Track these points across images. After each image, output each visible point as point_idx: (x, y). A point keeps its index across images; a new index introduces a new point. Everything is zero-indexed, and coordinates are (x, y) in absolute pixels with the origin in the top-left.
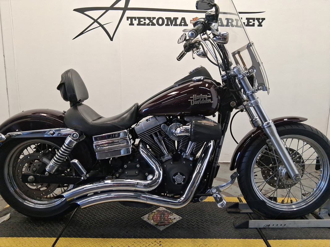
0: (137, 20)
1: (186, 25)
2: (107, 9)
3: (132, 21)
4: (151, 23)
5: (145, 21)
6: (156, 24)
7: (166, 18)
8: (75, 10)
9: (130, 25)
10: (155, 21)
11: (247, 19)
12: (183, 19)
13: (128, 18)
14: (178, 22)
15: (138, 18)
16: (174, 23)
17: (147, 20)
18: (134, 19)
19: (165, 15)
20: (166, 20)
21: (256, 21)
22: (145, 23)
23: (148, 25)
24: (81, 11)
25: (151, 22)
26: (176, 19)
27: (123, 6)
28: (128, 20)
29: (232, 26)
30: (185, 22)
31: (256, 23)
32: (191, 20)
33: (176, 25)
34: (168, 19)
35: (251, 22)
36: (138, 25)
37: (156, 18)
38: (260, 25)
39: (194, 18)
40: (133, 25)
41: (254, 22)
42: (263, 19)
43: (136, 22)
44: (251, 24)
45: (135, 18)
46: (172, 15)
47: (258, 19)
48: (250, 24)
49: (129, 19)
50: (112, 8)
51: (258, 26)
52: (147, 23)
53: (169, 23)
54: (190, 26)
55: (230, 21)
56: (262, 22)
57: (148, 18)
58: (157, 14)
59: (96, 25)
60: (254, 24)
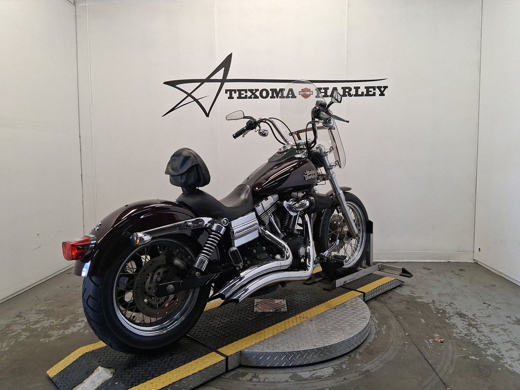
0: (237, 92)
1: (294, 97)
2: (202, 82)
3: (231, 94)
4: (253, 96)
5: (246, 94)
6: (260, 97)
7: (271, 90)
8: (165, 83)
9: (229, 98)
10: (258, 94)
11: (366, 87)
12: (291, 90)
13: (226, 91)
14: (285, 94)
15: (238, 90)
16: (280, 95)
17: (248, 92)
18: (233, 92)
19: (269, 86)
20: (270, 92)
21: (377, 89)
22: (246, 96)
23: (250, 97)
24: (173, 84)
25: (254, 94)
26: (282, 90)
27: (221, 78)
28: (226, 93)
29: (350, 95)
30: (293, 93)
31: (378, 92)
32: (299, 92)
33: (282, 97)
34: (273, 90)
35: (371, 91)
36: (238, 98)
37: (260, 91)
38: (382, 94)
39: (303, 90)
40: (233, 98)
41: (374, 91)
42: (386, 87)
43: (235, 95)
44: (372, 93)
45: (235, 91)
46: (278, 86)
47: (379, 88)
48: (370, 93)
49: (228, 92)
50: (208, 80)
51: (380, 95)
52: (248, 96)
53: (275, 95)
54: (299, 97)
55: (347, 90)
56: (384, 90)
57: (249, 90)
58: (260, 86)
59: (189, 99)
60: (374, 93)
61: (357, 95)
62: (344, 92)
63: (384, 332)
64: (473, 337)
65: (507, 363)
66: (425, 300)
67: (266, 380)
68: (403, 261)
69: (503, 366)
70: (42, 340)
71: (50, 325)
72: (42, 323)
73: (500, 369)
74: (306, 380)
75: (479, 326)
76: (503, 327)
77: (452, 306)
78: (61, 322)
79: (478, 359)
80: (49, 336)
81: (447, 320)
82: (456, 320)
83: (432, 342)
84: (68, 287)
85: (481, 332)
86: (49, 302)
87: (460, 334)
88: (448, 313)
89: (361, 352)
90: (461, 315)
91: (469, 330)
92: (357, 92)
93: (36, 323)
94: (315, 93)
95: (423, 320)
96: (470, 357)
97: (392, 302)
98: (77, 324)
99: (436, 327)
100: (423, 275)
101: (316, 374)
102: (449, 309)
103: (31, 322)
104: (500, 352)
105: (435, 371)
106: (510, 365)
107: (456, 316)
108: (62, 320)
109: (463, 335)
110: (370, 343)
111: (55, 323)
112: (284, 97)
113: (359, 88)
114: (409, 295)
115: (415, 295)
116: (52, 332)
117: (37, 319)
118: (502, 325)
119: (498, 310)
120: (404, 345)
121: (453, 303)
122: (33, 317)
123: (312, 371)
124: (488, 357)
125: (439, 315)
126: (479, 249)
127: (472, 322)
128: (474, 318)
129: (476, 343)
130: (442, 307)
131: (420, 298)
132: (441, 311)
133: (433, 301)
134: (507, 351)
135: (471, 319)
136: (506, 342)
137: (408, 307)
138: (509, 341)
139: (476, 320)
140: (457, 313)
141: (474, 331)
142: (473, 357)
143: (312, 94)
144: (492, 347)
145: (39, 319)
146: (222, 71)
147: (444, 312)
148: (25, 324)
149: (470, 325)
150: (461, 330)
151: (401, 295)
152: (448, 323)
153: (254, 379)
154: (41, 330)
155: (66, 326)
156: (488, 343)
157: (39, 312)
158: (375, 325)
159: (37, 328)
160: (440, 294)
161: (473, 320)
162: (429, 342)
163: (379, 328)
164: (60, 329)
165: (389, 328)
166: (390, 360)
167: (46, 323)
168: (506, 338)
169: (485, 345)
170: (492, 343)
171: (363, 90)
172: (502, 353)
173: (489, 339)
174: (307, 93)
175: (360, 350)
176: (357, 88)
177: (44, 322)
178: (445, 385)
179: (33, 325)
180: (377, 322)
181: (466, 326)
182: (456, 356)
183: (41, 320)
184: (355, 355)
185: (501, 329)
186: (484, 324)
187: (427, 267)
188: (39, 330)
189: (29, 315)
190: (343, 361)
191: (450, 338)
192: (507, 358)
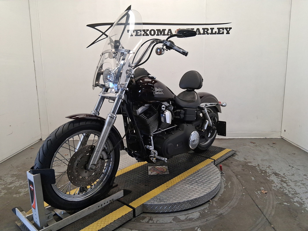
0: (135, 32)
2: (111, 24)
3: (131, 33)
4: (145, 34)
5: (141, 33)
6: (150, 35)
7: (157, 30)
8: (87, 26)
10: (148, 32)
11: (218, 28)
12: (170, 30)
13: (128, 31)
15: (136, 30)
16: (163, 34)
19: (156, 27)
21: (225, 30)
22: (141, 34)
23: (144, 35)
24: (93, 26)
26: (164, 30)
27: (125, 22)
29: (208, 34)
30: (171, 32)
31: (225, 31)
32: (175, 31)
34: (158, 30)
36: (136, 35)
37: (149, 30)
38: (228, 33)
39: (178, 29)
40: (132, 36)
42: (230, 28)
44: (221, 32)
47: (226, 29)
48: (220, 32)
51: (227, 33)
52: (142, 34)
53: (159, 34)
55: (206, 30)
56: (229, 30)
57: (143, 30)
58: (150, 27)
59: (104, 36)
60: (223, 32)
61: (212, 33)
62: (204, 31)
63: (230, 187)
64: (285, 190)
66: (253, 164)
67: (158, 222)
68: (238, 138)
69: (305, 210)
70: (14, 196)
71: (20, 185)
72: (15, 183)
73: (303, 211)
74: (183, 221)
75: (287, 182)
76: (302, 182)
77: (270, 168)
78: (27, 183)
79: (289, 205)
80: (19, 193)
81: (268, 178)
82: (273, 178)
83: (259, 193)
84: (31, 158)
85: (289, 186)
86: (19, 169)
87: (277, 187)
88: (268, 173)
89: (216, 200)
90: (276, 174)
91: (282, 185)
92: (212, 31)
93: (11, 183)
95: (253, 178)
96: (284, 203)
97: (233, 166)
99: (261, 183)
100: (250, 147)
101: (189, 217)
102: (268, 170)
103: (8, 183)
104: (302, 200)
105: (263, 214)
107: (273, 174)
109: (279, 188)
110: (221, 194)
111: (23, 183)
112: (165, 35)
113: (213, 28)
114: (243, 161)
115: (247, 161)
116: (21, 190)
117: (11, 181)
118: (301, 181)
119: (298, 171)
120: (243, 195)
121: (270, 166)
122: (9, 180)
123: (186, 215)
124: (295, 203)
125: (263, 174)
126: (285, 130)
127: (283, 179)
128: (284, 176)
129: (286, 193)
130: (264, 169)
131: (250, 163)
132: (264, 172)
133: (258, 165)
134: (306, 199)
136: (305, 193)
137: (243, 169)
138: (307, 192)
140: (274, 173)
141: (285, 185)
142: (286, 204)
144: (297, 196)
145: (13, 181)
146: (125, 17)
147: (266, 172)
148: (4, 185)
149: (282, 181)
150: (277, 184)
151: (238, 161)
152: (269, 180)
153: (150, 222)
154: (14, 189)
156: (294, 194)
157: (13, 176)
158: (223, 182)
159: (11, 188)
160: (262, 160)
161: (284, 177)
162: (257, 193)
163: (226, 184)
165: (232, 183)
166: (234, 206)
167: (17, 184)
168: (304, 189)
169: (292, 194)
170: (297, 194)
171: (216, 30)
172: (303, 201)
173: (294, 191)
175: (216, 199)
176: (212, 29)
177: (16, 183)
178: (270, 224)
179: (9, 185)
180: (225, 179)
181: (280, 182)
182: (275, 203)
183: (14, 181)
184: (213, 203)
185: (301, 183)
186: (291, 180)
187: (253, 141)
188: (13, 188)
189: (7, 178)
190: (205, 207)
191: (271, 190)
192: (307, 203)
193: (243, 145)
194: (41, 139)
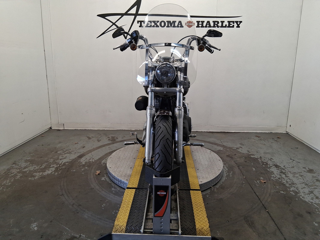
0: (145, 23)
1: (182, 26)
2: (122, 15)
3: (141, 24)
4: (155, 25)
5: (151, 24)
6: (160, 26)
7: (167, 21)
8: (98, 15)
9: (140, 27)
10: (158, 24)
11: (228, 22)
12: (180, 22)
13: (138, 22)
14: (176, 24)
16: (173, 25)
17: (152, 23)
19: (166, 19)
20: (167, 23)
21: (235, 23)
22: (151, 25)
24: (103, 16)
26: (174, 22)
27: (134, 12)
28: (138, 23)
29: (218, 27)
30: (181, 24)
31: (235, 25)
32: (186, 23)
34: (169, 22)
35: (231, 24)
36: (146, 27)
38: (238, 26)
39: (188, 22)
41: (233, 24)
42: (241, 22)
43: (144, 25)
44: (232, 26)
46: (171, 19)
47: (237, 22)
48: (231, 26)
49: (139, 23)
50: (126, 14)
51: (237, 27)
52: (152, 25)
53: (169, 25)
54: (185, 27)
55: (216, 23)
56: (240, 24)
57: (153, 22)
58: (160, 19)
59: (114, 27)
60: (234, 26)
62: (214, 24)
63: (231, 176)
64: (283, 180)
65: (301, 196)
66: (256, 157)
68: (243, 132)
69: (299, 197)
70: (30, 179)
71: (34, 169)
72: (29, 168)
73: (297, 199)
75: (287, 173)
76: (301, 174)
77: (271, 160)
78: (41, 168)
79: (285, 193)
80: (34, 176)
81: (268, 169)
82: (274, 170)
83: (259, 182)
84: (42, 145)
85: (288, 177)
86: (32, 155)
88: (269, 165)
89: (217, 187)
90: (277, 166)
91: (281, 176)
92: (222, 24)
93: (25, 168)
94: (196, 24)
95: (254, 169)
96: (281, 192)
97: (236, 158)
98: (50, 169)
99: (262, 173)
100: (254, 141)
102: (269, 162)
103: (22, 167)
104: (298, 189)
105: (259, 199)
106: (303, 197)
107: (274, 166)
108: (41, 166)
109: (277, 179)
110: (222, 182)
111: (37, 168)
112: (175, 27)
113: (224, 22)
114: (246, 153)
115: (250, 153)
116: (35, 174)
117: (25, 166)
119: (299, 164)
120: (243, 184)
121: (272, 159)
122: (23, 165)
124: (291, 192)
125: (264, 166)
126: (290, 125)
127: (283, 171)
128: (284, 168)
129: (284, 183)
130: (265, 161)
131: (253, 155)
132: (265, 164)
133: (261, 157)
134: (302, 189)
135: (283, 169)
136: (302, 183)
137: (245, 160)
138: (303, 183)
139: (285, 169)
140: (274, 165)
141: (284, 176)
142: (282, 192)
143: (194, 25)
144: (293, 186)
146: (135, 8)
147: (267, 164)
148: (19, 169)
149: (281, 172)
150: (276, 175)
151: (242, 153)
152: (269, 171)
155: (43, 170)
157: (26, 161)
158: (226, 171)
159: (26, 172)
160: (265, 153)
161: (284, 169)
162: (257, 182)
163: (228, 173)
164: (39, 172)
165: (234, 173)
166: (234, 193)
167: (32, 168)
168: (302, 180)
169: (290, 184)
170: (294, 184)
171: (226, 23)
172: (299, 190)
173: (292, 181)
174: (190, 24)
175: (217, 186)
176: (222, 22)
177: (30, 167)
178: (265, 208)
179: (24, 169)
180: (227, 169)
181: (279, 173)
182: (273, 191)
183: (28, 166)
184: (214, 189)
185: (299, 175)
186: (290, 172)
187: (258, 135)
188: (28, 172)
189: (21, 163)
190: (207, 193)
191: (270, 180)
192: (302, 193)
193: (248, 139)
194: (51, 128)
